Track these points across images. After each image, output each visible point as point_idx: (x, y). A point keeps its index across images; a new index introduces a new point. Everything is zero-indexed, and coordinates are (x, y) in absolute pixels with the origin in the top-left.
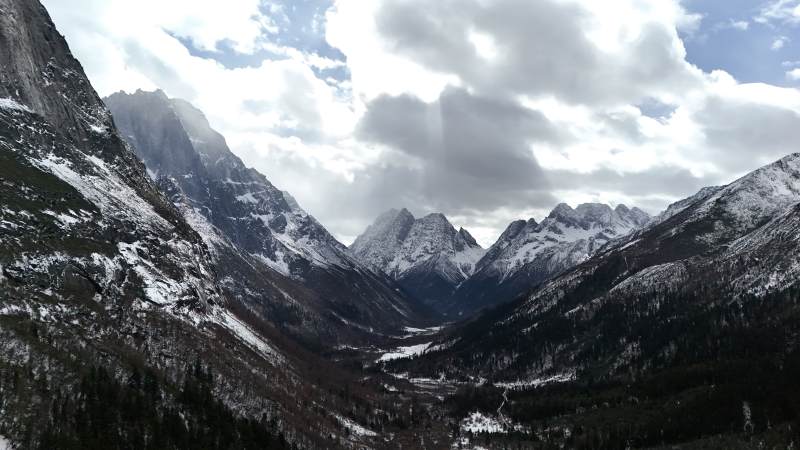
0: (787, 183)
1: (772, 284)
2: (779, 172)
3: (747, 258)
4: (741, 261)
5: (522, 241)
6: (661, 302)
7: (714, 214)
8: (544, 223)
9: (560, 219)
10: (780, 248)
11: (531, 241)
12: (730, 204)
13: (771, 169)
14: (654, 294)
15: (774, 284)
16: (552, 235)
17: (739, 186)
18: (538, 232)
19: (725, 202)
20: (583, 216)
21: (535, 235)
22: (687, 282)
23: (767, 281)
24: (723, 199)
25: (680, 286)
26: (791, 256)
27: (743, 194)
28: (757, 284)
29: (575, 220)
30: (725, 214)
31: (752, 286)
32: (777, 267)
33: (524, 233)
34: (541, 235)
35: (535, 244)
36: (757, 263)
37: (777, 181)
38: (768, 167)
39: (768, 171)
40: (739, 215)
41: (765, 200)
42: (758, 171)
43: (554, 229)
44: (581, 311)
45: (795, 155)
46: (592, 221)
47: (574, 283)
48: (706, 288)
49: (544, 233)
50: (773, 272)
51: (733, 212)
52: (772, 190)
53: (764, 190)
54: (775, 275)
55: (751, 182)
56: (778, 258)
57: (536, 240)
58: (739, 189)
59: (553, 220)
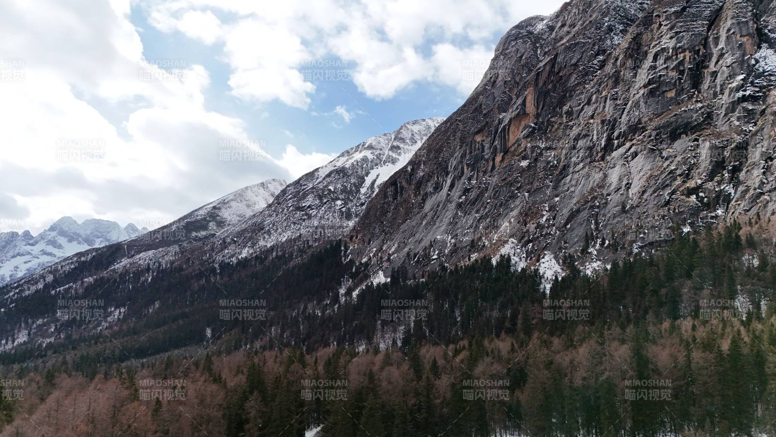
0: (266, 200)
1: (244, 255)
2: (262, 191)
3: (229, 240)
4: (224, 242)
5: (11, 254)
6: (153, 275)
7: (210, 216)
8: (42, 237)
9: (63, 233)
10: (253, 231)
11: (23, 255)
12: (223, 210)
13: (256, 188)
14: (148, 269)
15: (245, 255)
16: (50, 249)
17: (231, 197)
18: (32, 245)
19: (219, 209)
20: (88, 232)
21: (29, 248)
22: (178, 260)
23: (240, 253)
24: (217, 206)
25: (172, 263)
26: (260, 236)
27: (233, 204)
28: (232, 256)
29: (79, 235)
30: (218, 218)
31: (229, 258)
32: (249, 244)
33: (16, 246)
34: (36, 249)
35: (27, 258)
36: (235, 242)
37: (260, 197)
38: (254, 186)
39: (254, 189)
40: (229, 219)
41: (249, 210)
42: (247, 188)
43: (53, 243)
44: (70, 288)
45: (273, 180)
46: (98, 237)
47: (67, 268)
48: (193, 262)
49: (41, 246)
50: (245, 247)
51: (224, 216)
52: (255, 204)
53: (249, 203)
54: (247, 249)
55: (241, 195)
56: (251, 238)
57: (29, 253)
58: (232, 200)
59: (53, 234)
